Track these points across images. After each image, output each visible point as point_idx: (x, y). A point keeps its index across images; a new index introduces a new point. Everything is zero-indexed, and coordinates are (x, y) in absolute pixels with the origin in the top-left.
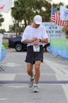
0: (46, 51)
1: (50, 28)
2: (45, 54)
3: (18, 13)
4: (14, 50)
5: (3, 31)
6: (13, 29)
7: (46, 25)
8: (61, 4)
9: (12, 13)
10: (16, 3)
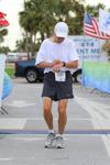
0: (76, 81)
1: (83, 45)
2: (74, 86)
3: (30, 21)
4: (24, 80)
5: (5, 51)
6: (22, 46)
7: (75, 40)
8: (100, 6)
9: (21, 21)
10: (27, 5)
